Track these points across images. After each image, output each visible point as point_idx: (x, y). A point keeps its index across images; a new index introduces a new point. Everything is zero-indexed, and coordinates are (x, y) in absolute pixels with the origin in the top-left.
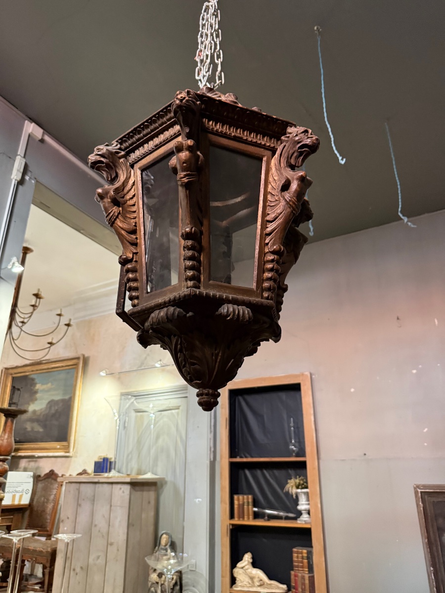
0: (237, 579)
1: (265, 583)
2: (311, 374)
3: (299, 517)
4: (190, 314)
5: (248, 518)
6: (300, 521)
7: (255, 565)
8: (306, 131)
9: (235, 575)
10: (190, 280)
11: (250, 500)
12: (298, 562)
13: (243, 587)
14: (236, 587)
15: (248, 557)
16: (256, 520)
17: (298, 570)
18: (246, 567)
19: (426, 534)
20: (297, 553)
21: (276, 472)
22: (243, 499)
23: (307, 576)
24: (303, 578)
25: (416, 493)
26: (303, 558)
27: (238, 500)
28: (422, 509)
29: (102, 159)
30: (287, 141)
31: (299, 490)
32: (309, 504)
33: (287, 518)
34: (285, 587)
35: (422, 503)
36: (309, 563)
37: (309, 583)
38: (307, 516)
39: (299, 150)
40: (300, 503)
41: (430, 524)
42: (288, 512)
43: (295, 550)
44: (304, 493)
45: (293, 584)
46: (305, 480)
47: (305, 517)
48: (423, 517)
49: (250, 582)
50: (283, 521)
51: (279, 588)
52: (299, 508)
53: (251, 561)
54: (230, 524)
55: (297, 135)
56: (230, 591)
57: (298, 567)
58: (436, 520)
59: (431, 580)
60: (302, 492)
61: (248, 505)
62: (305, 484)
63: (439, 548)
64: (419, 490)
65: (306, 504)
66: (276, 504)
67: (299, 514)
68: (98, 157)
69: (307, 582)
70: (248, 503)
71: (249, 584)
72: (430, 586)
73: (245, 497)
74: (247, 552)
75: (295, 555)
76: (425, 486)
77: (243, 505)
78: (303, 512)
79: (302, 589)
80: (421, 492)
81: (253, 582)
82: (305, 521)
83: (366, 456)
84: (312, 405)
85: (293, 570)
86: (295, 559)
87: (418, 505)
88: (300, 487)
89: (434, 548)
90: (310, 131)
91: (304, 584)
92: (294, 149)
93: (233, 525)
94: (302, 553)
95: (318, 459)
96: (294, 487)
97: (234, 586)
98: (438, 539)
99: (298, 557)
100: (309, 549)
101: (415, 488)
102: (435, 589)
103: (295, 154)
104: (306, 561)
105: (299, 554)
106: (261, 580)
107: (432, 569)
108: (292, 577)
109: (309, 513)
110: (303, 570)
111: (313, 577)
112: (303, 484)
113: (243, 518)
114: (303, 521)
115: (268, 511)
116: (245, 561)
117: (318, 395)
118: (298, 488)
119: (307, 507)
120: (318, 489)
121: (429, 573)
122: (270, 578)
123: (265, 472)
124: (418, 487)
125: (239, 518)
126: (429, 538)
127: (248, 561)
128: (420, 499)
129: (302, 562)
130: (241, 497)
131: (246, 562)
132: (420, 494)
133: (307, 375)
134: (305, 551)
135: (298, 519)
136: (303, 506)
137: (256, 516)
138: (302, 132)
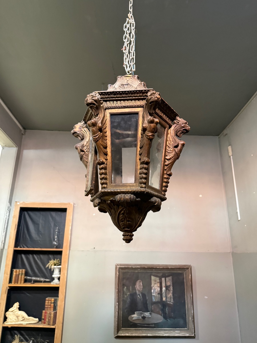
0: (8, 318)
1: (26, 319)
2: (74, 204)
3: (52, 281)
4: (139, 199)
5: (21, 283)
6: (53, 283)
7: (20, 309)
8: (186, 123)
9: (7, 316)
10: (144, 184)
11: (23, 272)
12: (48, 305)
13: (12, 322)
14: (7, 323)
15: (16, 305)
16: (25, 283)
17: (47, 310)
18: (15, 311)
19: (118, 287)
20: (49, 300)
21: (42, 256)
22: (19, 272)
23: (53, 313)
24: (50, 314)
25: (116, 268)
26: (51, 303)
27: (16, 272)
28: (118, 275)
29: (95, 103)
30: (177, 124)
31: (55, 267)
32: (60, 274)
33: (45, 282)
34: (37, 319)
35: (119, 273)
36: (54, 305)
37: (54, 316)
38: (58, 280)
39: (183, 131)
40: (54, 273)
41: (120, 282)
42: (45, 279)
43: (47, 299)
44: (58, 268)
45: (43, 317)
46: (60, 261)
47: (56, 281)
48: (118, 279)
49: (16, 319)
50: (42, 283)
51: (34, 320)
52: (53, 276)
53: (18, 307)
54: (8, 286)
55: (183, 124)
56: (2, 325)
57: (47, 308)
58: (123, 281)
59: (116, 309)
60: (57, 268)
61: (22, 275)
62: (59, 263)
63: (122, 293)
64: (118, 267)
65: (58, 274)
66: (39, 274)
67: (53, 279)
68: (93, 101)
69: (52, 315)
70: (22, 273)
71: (16, 320)
72: (115, 311)
73: (21, 270)
74: (16, 302)
75: (47, 302)
76: (121, 265)
77: (19, 275)
78: (55, 278)
79: (49, 320)
80: (119, 268)
81: (18, 319)
82: (56, 283)
83: (95, 249)
84: (71, 221)
85: (44, 310)
86: (46, 304)
87: (116, 274)
88: (57, 265)
89: (120, 294)
90: (187, 123)
91: (50, 317)
92: (181, 129)
93: (10, 287)
94: (51, 300)
95: (70, 250)
96: (53, 265)
97: (5, 322)
98: (122, 290)
99: (48, 303)
100: (56, 298)
101: (116, 265)
102: (117, 313)
103: (180, 132)
104: (52, 304)
105: (49, 301)
106: (23, 317)
107: (117, 303)
108: (43, 314)
109: (59, 279)
110: (50, 310)
111: (56, 313)
112: (58, 263)
113: (18, 283)
114: (55, 283)
115: (34, 278)
116: (14, 307)
117: (76, 216)
118: (55, 265)
119: (58, 276)
120: (67, 266)
121: (116, 306)
122: (29, 315)
123: (35, 256)
124: (118, 265)
125: (15, 282)
126: (118, 289)
127: (17, 307)
128: (118, 271)
129: (50, 305)
130: (18, 270)
131: (16, 308)
132: (118, 269)
133: (72, 204)
134: (53, 299)
135: (52, 282)
136: (56, 275)
137: (26, 281)
138: (185, 123)
